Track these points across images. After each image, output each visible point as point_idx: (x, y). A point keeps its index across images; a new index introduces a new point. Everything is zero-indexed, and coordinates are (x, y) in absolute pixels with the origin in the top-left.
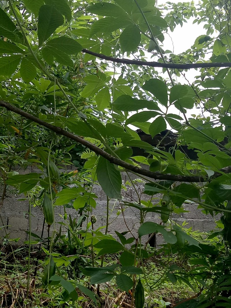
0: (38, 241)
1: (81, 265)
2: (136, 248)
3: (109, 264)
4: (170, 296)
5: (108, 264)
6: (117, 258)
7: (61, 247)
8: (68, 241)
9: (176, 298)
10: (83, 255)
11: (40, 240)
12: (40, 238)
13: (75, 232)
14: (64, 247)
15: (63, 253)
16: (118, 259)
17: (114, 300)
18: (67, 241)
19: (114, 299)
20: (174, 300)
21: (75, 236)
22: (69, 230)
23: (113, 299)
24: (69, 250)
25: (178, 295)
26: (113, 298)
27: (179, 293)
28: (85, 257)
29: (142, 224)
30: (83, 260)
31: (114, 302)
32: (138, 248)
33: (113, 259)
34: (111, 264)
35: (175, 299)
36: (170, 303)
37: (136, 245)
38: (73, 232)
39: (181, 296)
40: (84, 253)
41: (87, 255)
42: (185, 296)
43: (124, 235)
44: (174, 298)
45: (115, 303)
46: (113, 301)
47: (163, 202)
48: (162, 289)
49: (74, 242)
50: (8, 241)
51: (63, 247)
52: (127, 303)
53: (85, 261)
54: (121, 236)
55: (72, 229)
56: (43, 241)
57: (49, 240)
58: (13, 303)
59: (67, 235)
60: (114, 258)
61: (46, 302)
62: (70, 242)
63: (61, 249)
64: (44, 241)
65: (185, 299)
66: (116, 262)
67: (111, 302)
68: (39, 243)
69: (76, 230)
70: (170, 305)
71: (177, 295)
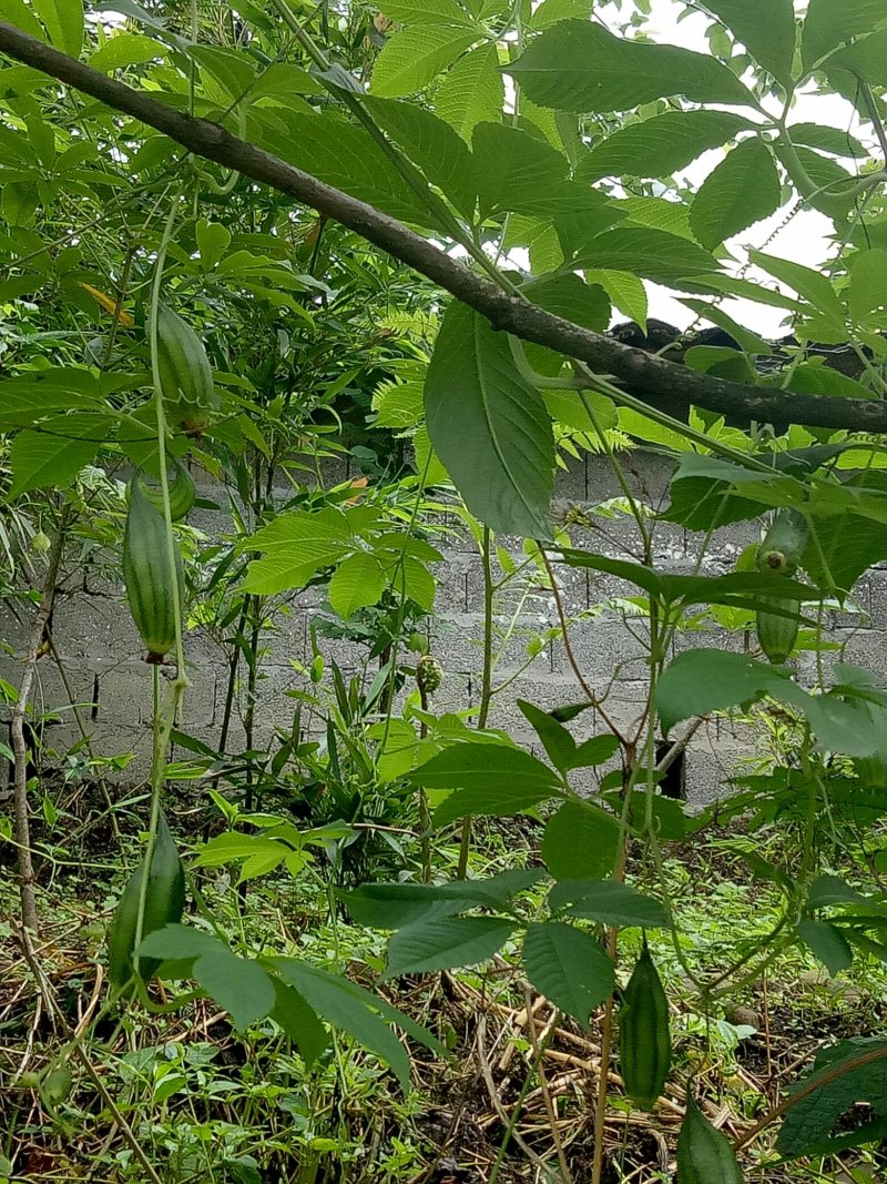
0: (207, 765)
1: (380, 864)
2: (629, 792)
3: (498, 862)
4: (753, 1000)
5: (492, 862)
6: (530, 838)
7: (301, 792)
8: (329, 768)
9: (779, 1007)
10: (388, 825)
11: (213, 762)
12: (215, 756)
13: (357, 734)
14: (312, 790)
15: (310, 817)
16: (531, 845)
17: (514, 1019)
18: (325, 767)
19: (514, 1012)
20: (769, 1015)
21: (355, 749)
22: (331, 726)
23: (509, 1014)
24: (333, 806)
25: (785, 993)
26: (509, 1009)
27: (791, 988)
28: (396, 835)
29: (657, 664)
30: (388, 845)
31: (515, 1025)
32: (638, 787)
33: (513, 845)
34: (503, 862)
35: (772, 1012)
36: (754, 1031)
37: (625, 775)
38: (347, 732)
39: (799, 1001)
40: (393, 817)
41: (404, 826)
42: (818, 999)
43: (564, 719)
44: (770, 1009)
45: (517, 1030)
46: (509, 1021)
47: (768, 554)
48: (716, 967)
49: (353, 773)
50: (87, 765)
51: (307, 790)
52: (573, 1033)
53: (396, 847)
54: (552, 724)
55: (346, 719)
56: (225, 767)
57: (249, 761)
58: (81, 1021)
59: (324, 743)
60: (517, 840)
61: (221, 1022)
62: (337, 771)
63: (298, 798)
64: (229, 767)
65: (817, 1012)
66: (524, 854)
67: (502, 1026)
68: (209, 773)
69: (360, 725)
70: (754, 1037)
71: (781, 995)
